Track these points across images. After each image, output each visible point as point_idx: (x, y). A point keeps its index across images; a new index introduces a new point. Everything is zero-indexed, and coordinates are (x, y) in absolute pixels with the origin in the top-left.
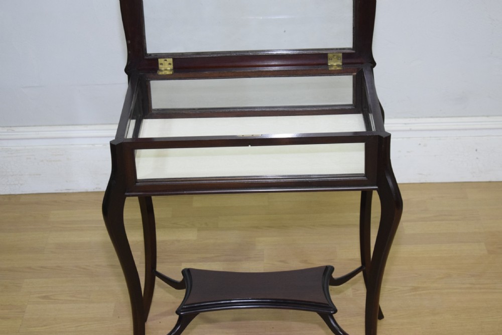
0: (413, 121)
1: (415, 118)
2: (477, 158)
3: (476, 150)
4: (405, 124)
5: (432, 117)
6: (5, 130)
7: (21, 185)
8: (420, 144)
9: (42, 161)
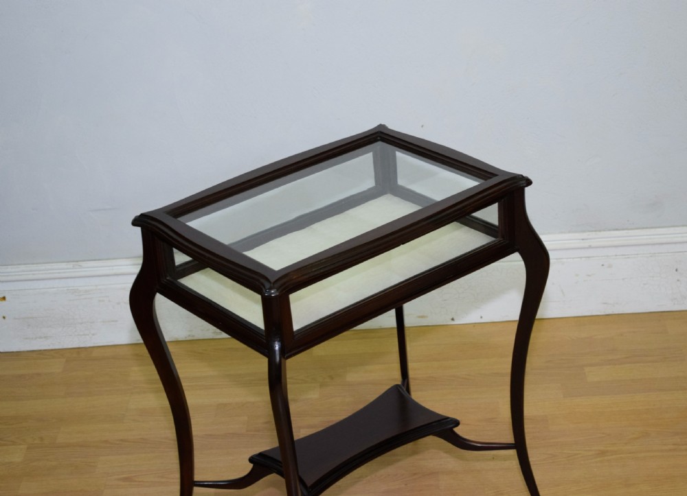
0: (593, 235)
1: (595, 231)
2: (678, 280)
3: (676, 270)
4: (583, 239)
5: (617, 230)
6: (70, 265)
7: (93, 335)
8: (603, 265)
9: (119, 303)
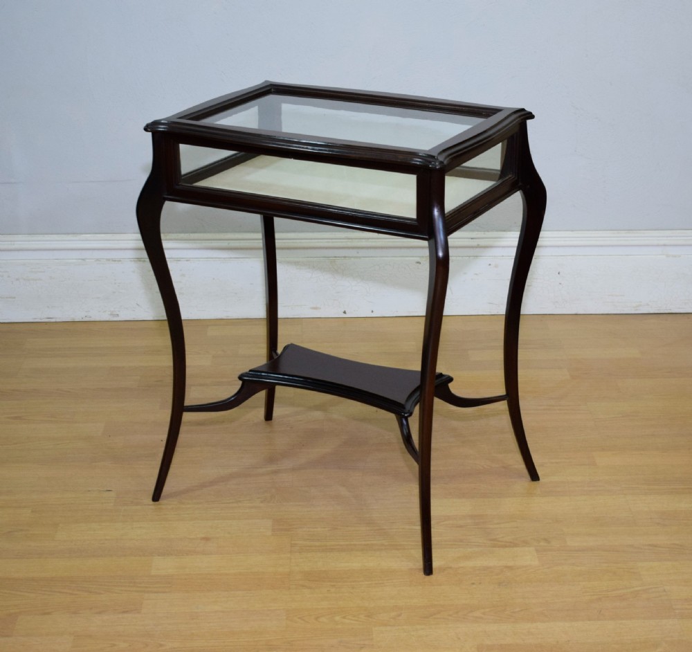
1: (484, 231)
2: (560, 284)
3: (559, 274)
4: (471, 239)
8: (490, 265)
9: (17, 279)
